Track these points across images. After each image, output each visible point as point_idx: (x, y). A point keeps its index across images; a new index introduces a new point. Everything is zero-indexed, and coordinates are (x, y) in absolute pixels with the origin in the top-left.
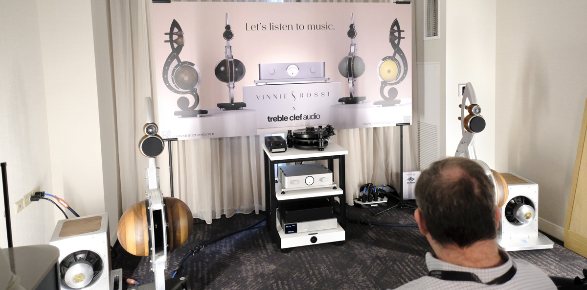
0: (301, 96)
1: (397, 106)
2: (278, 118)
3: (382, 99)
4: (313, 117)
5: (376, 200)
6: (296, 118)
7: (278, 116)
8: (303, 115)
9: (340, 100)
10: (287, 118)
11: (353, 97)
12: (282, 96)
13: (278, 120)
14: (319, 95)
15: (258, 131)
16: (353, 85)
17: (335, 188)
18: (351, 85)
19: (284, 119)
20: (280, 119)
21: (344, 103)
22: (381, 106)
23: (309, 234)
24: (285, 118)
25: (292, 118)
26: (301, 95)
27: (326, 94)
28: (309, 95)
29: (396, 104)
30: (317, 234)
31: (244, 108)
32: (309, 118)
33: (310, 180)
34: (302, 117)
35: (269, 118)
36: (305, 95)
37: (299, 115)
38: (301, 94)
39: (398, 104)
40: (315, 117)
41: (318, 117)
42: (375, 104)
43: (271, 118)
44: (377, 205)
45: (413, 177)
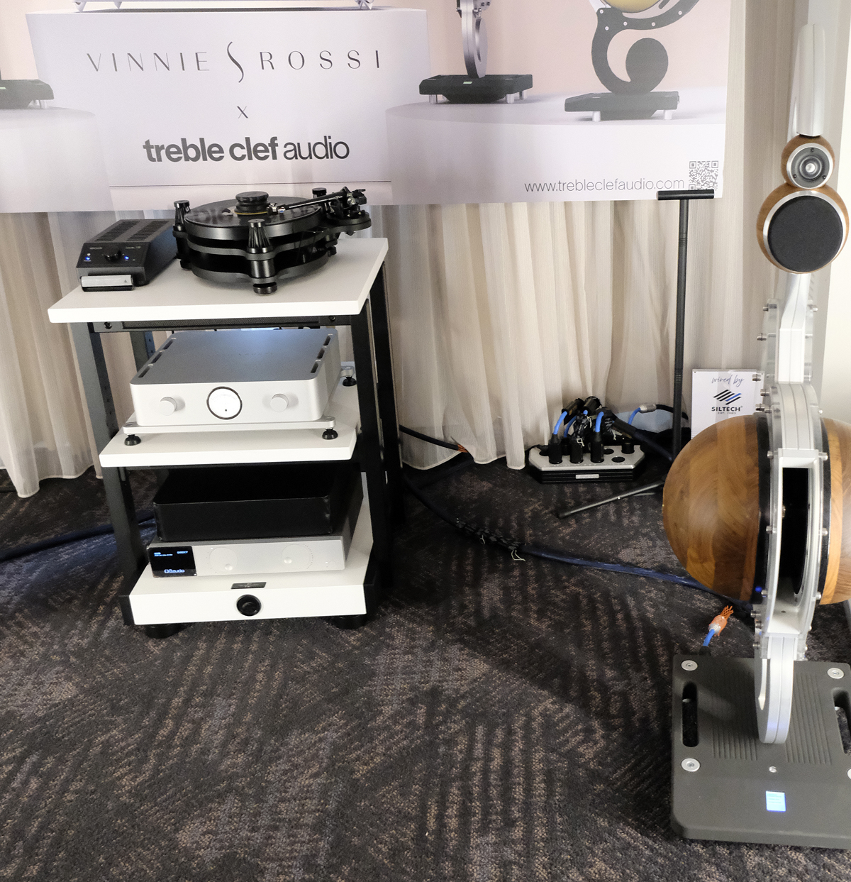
0: (267, 64)
1: (661, 117)
2: (186, 148)
3: (599, 88)
4: (320, 150)
5: (597, 458)
6: (256, 152)
7: (184, 141)
8: (280, 143)
9: (428, 87)
10: (221, 151)
11: (481, 74)
12: (190, 62)
13: (187, 158)
14: (340, 60)
15: (115, 194)
16: (478, 24)
17: (330, 434)
18: (467, 23)
19: (208, 152)
20: (192, 153)
21: (441, 98)
22: (596, 115)
23: (235, 587)
24: (211, 153)
25: (238, 152)
26: (266, 60)
27: (367, 59)
28: (296, 60)
29: (658, 112)
30: (262, 585)
31: (46, 103)
32: (305, 153)
33: (224, 401)
34: (280, 150)
35: (148, 146)
36: (280, 61)
37: (267, 142)
38: (266, 57)
39: (668, 114)
40: (331, 151)
41: (341, 150)
42: (572, 105)
43: (159, 149)
44: (597, 476)
45: (734, 389)
